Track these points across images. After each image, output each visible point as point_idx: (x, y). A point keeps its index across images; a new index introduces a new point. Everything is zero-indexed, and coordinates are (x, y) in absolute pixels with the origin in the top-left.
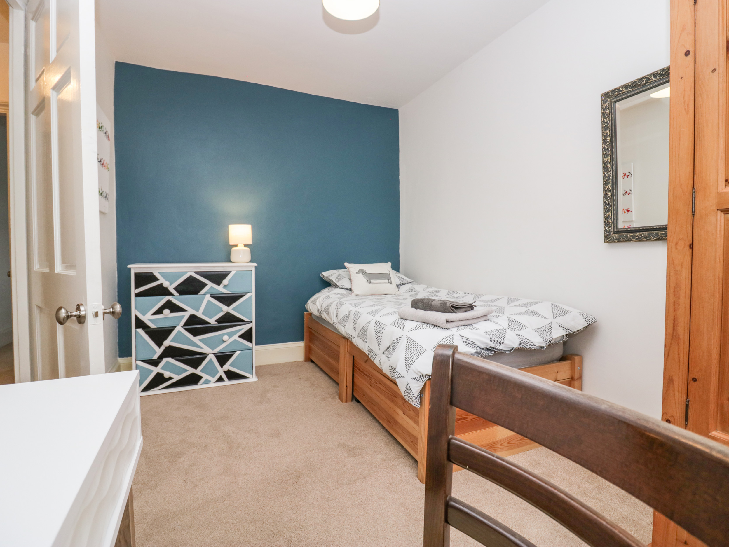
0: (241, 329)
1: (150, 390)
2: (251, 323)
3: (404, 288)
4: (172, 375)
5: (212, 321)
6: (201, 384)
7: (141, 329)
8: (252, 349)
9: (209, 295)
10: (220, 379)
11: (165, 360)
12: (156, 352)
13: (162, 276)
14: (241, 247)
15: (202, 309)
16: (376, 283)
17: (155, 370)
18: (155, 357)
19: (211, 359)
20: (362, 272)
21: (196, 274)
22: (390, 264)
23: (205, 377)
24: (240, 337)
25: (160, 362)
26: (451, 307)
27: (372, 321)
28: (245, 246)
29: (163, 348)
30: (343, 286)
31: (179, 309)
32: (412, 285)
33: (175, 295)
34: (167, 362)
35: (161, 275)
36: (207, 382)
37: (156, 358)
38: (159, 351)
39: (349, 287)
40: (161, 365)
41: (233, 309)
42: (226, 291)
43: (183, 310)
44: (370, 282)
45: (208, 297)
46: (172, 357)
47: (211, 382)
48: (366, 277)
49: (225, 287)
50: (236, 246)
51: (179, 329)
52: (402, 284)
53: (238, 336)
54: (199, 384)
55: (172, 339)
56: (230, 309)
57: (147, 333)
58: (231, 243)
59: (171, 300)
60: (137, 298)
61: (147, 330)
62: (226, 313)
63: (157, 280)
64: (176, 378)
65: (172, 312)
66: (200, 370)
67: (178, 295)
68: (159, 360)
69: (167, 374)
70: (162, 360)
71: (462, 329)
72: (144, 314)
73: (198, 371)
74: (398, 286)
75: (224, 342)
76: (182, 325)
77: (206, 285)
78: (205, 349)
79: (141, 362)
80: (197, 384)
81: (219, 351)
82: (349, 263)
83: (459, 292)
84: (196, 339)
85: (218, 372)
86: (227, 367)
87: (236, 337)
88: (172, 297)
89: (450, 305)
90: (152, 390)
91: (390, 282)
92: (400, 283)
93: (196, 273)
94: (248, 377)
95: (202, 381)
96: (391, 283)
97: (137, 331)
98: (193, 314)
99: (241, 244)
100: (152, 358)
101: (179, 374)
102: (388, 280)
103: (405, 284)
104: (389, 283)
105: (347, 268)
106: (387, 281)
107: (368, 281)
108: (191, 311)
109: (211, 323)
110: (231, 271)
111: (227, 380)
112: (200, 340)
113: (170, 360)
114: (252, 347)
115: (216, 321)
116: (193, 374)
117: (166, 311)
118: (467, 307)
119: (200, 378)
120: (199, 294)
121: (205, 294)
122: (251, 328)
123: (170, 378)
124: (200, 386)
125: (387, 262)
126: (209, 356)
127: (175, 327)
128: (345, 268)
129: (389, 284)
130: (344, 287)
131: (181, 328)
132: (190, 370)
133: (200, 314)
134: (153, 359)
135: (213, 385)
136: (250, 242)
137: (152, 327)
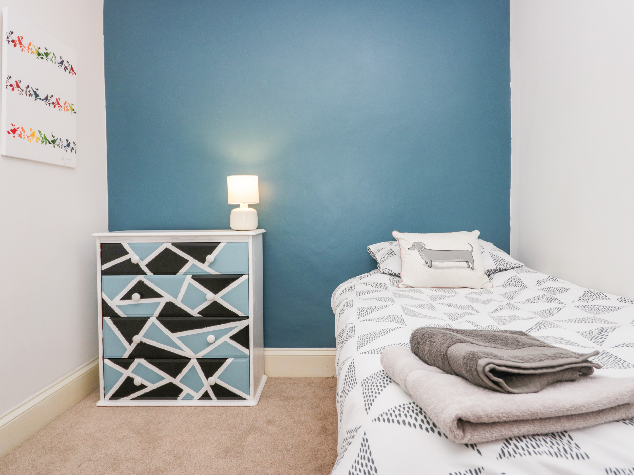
0: (234, 328)
1: (120, 398)
2: (247, 319)
3: (500, 278)
4: (146, 383)
5: (195, 312)
6: (181, 399)
7: (109, 317)
8: (249, 358)
9: (191, 276)
10: (206, 396)
11: (137, 361)
12: (126, 350)
13: (132, 248)
14: (244, 208)
15: (181, 296)
16: (443, 268)
17: (126, 373)
18: (126, 355)
19: (193, 366)
20: (419, 247)
21: (173, 246)
22: (477, 233)
23: (186, 390)
24: (233, 338)
25: (131, 363)
26: (490, 375)
27: (348, 360)
28: (250, 206)
29: (134, 345)
30: (387, 270)
31: (153, 294)
32: (518, 273)
33: (148, 274)
34: (139, 364)
35: (130, 247)
36: (189, 397)
37: (127, 357)
38: (129, 349)
39: (396, 271)
40: (133, 366)
41: (222, 298)
42: (213, 271)
43: (158, 296)
44: (430, 266)
45: (189, 279)
46: (146, 359)
47: (194, 398)
48: (423, 256)
49: (211, 265)
50: (238, 206)
51: (153, 320)
52: (500, 270)
53: (229, 337)
54: (179, 398)
55: (145, 334)
56: (219, 298)
57: (115, 323)
58: (231, 202)
59: (143, 281)
60: (104, 277)
61: (114, 319)
62: (212, 302)
63: (127, 253)
64: (151, 387)
65: (142, 297)
66: (179, 380)
67: (152, 274)
68: (130, 360)
69: (138, 381)
70: (134, 361)
71: (521, 451)
72: (112, 299)
73: (177, 381)
74: (490, 274)
75: (209, 344)
76: (157, 316)
77: (186, 261)
78: (186, 352)
79: (108, 361)
80: (176, 399)
81: (203, 356)
82: (401, 231)
83: (609, 296)
84: (175, 337)
85: (203, 385)
86: (214, 380)
87: (226, 338)
88: (144, 277)
89: (487, 369)
90: (122, 399)
91: (471, 266)
92: (495, 268)
93: (174, 244)
94: (244, 398)
95: (182, 395)
96: (473, 269)
97: (105, 320)
98: (170, 301)
99: (244, 203)
100: (122, 356)
101: (153, 383)
102: (467, 262)
103: (506, 270)
104: (468, 267)
105: (397, 239)
106: (465, 264)
107: (427, 263)
108: (167, 298)
109: (194, 316)
110: (220, 243)
111: (216, 399)
112: (179, 338)
113: (142, 361)
114: (249, 355)
115: (199, 313)
116: (171, 384)
117: (136, 296)
118: (562, 371)
119: (180, 391)
120: (178, 274)
121: (185, 274)
122: (247, 328)
123: (142, 387)
124: (179, 402)
125: (470, 231)
126: (191, 361)
127: (149, 318)
128: (394, 239)
129: (469, 270)
130: (389, 271)
131: (156, 319)
132: (167, 379)
133: (178, 302)
134: (123, 358)
135: (196, 402)
136: (256, 201)
137: (121, 316)
